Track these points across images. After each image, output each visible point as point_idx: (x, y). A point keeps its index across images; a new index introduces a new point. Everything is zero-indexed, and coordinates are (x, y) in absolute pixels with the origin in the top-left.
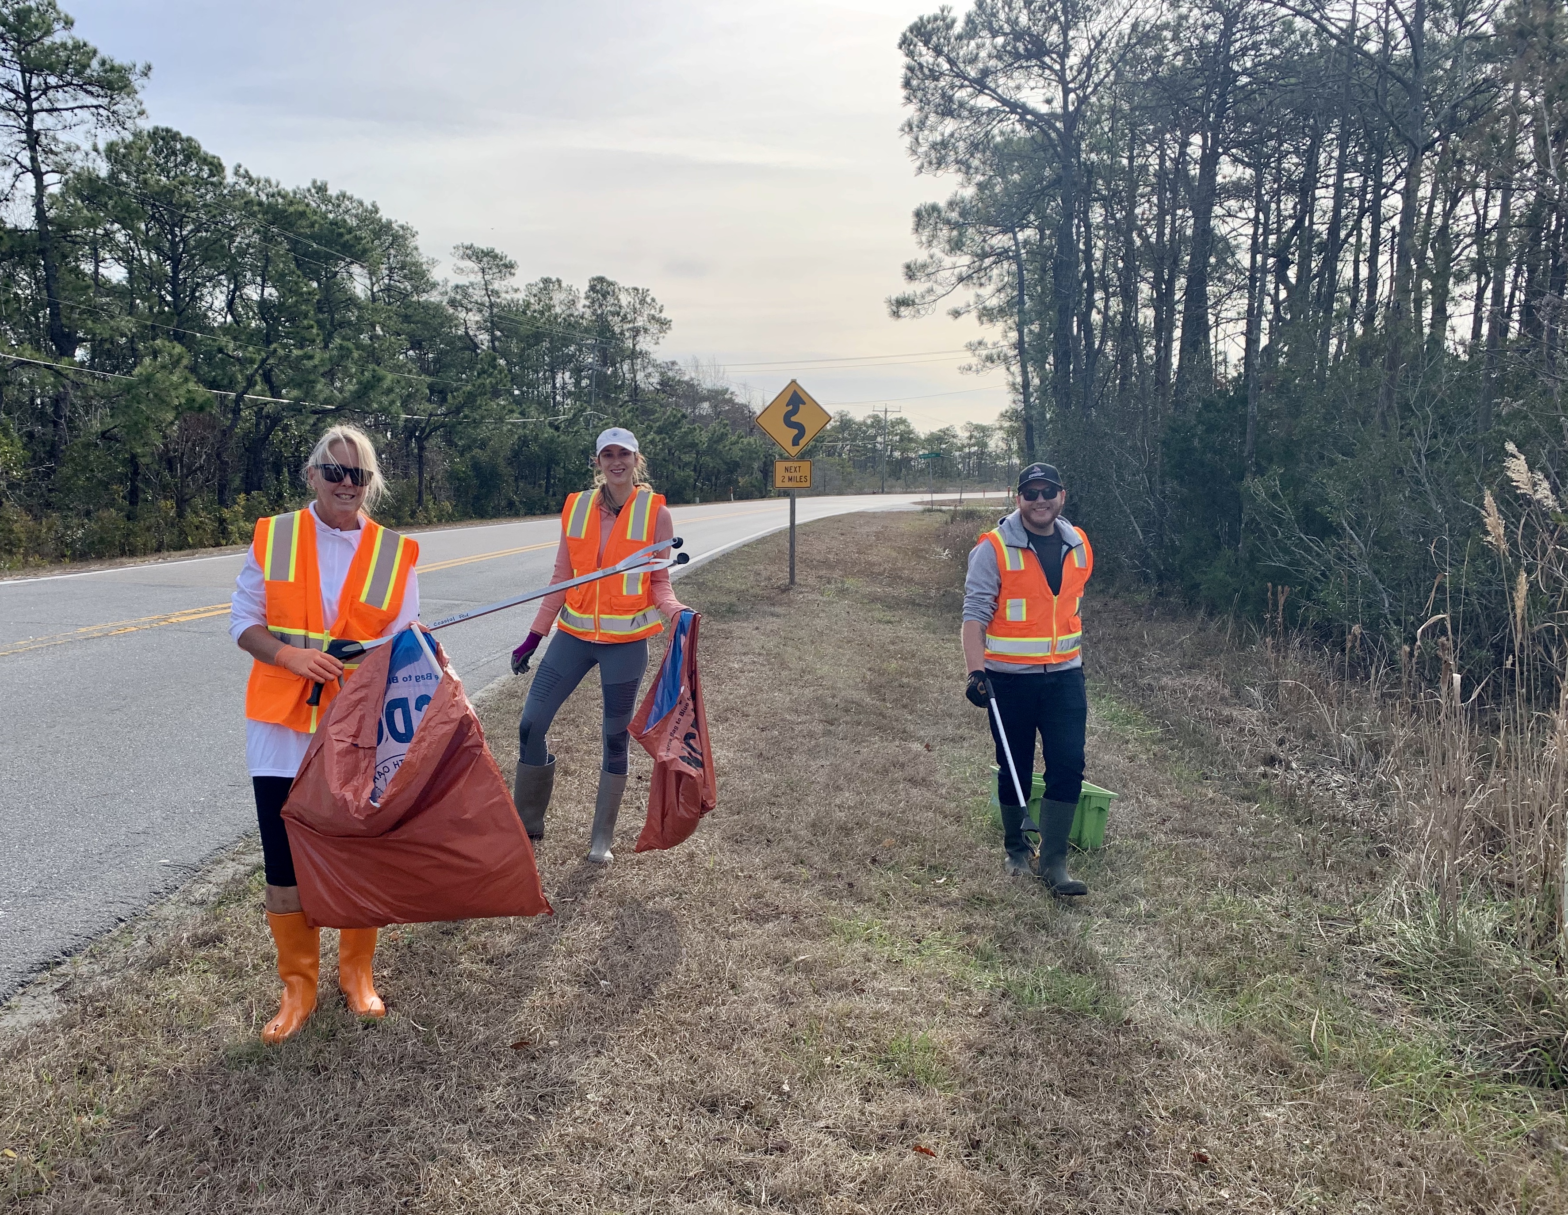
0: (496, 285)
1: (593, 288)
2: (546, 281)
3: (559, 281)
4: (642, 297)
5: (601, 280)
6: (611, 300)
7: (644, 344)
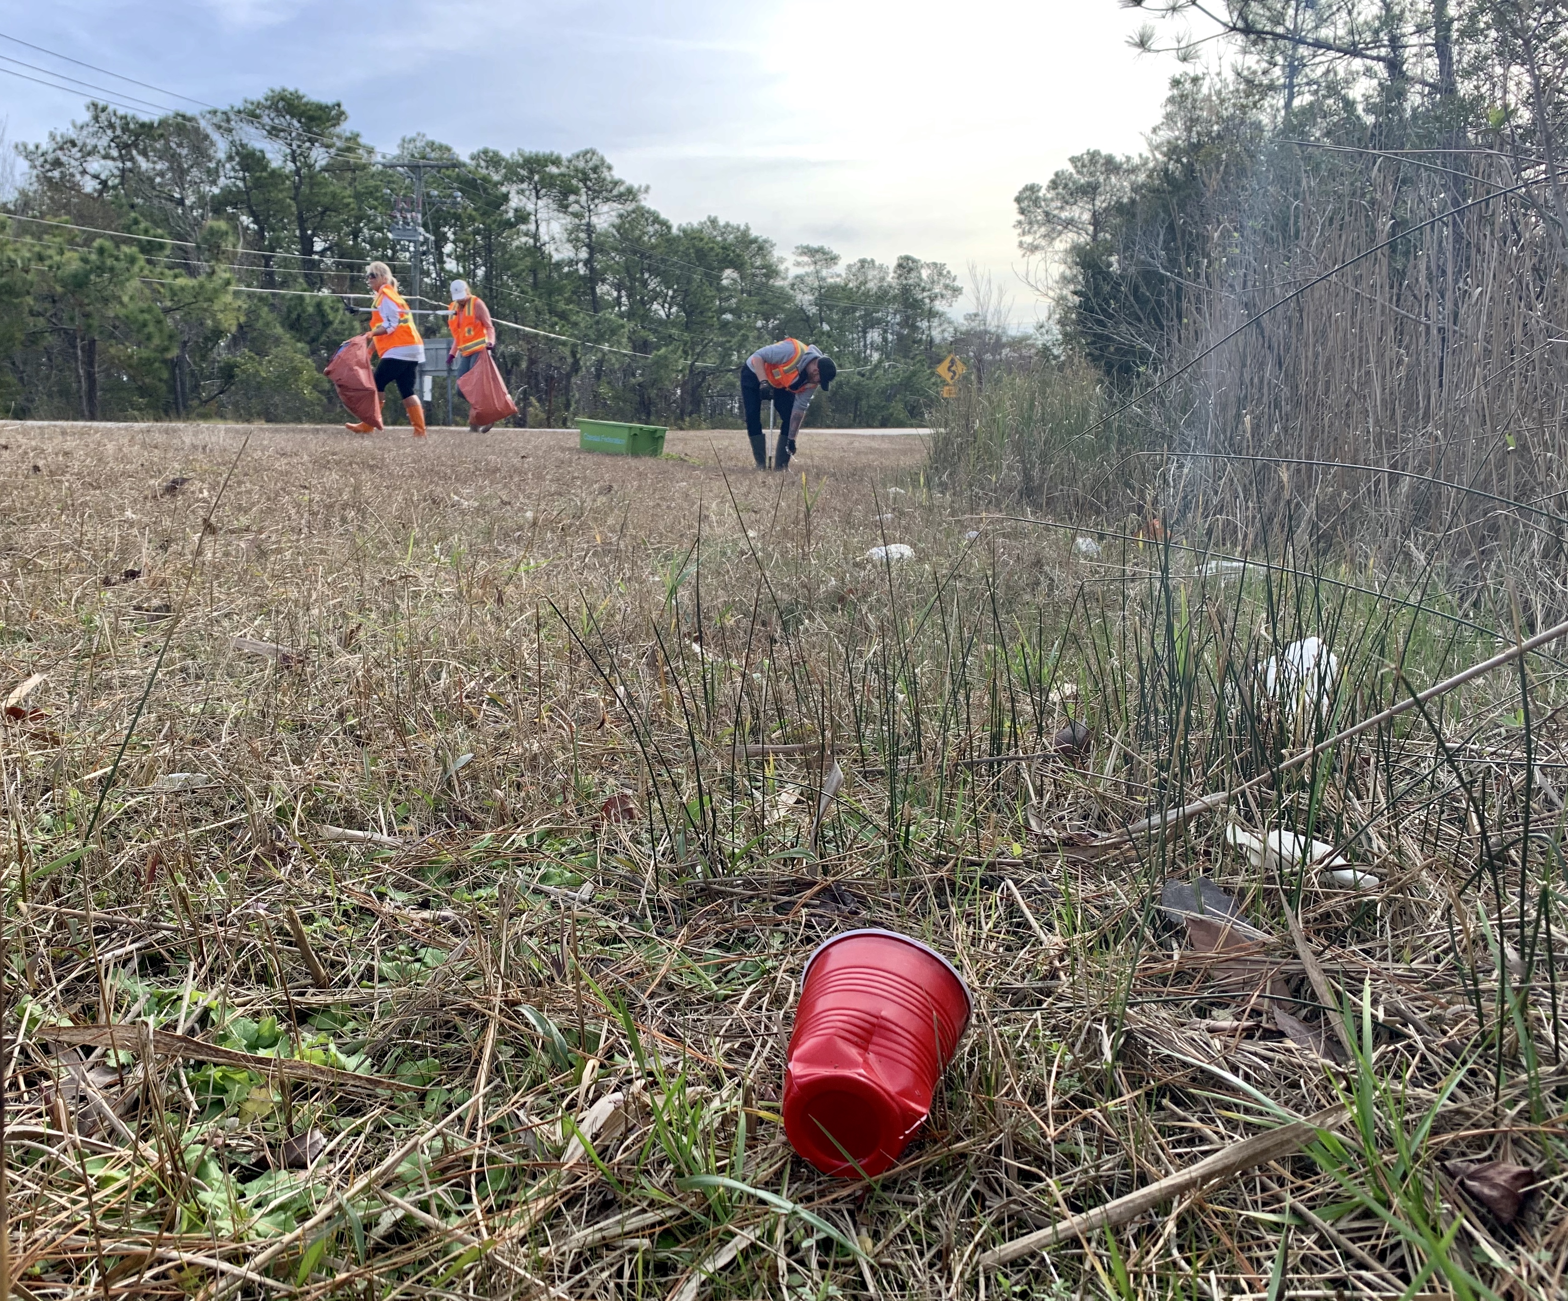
0: (824, 273)
1: (900, 266)
2: (863, 262)
3: (873, 261)
4: (938, 269)
5: (907, 258)
6: (913, 275)
7: (939, 306)
